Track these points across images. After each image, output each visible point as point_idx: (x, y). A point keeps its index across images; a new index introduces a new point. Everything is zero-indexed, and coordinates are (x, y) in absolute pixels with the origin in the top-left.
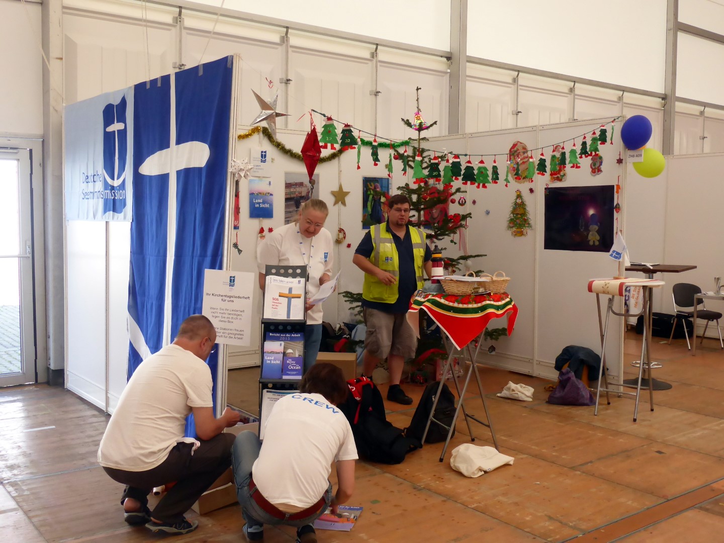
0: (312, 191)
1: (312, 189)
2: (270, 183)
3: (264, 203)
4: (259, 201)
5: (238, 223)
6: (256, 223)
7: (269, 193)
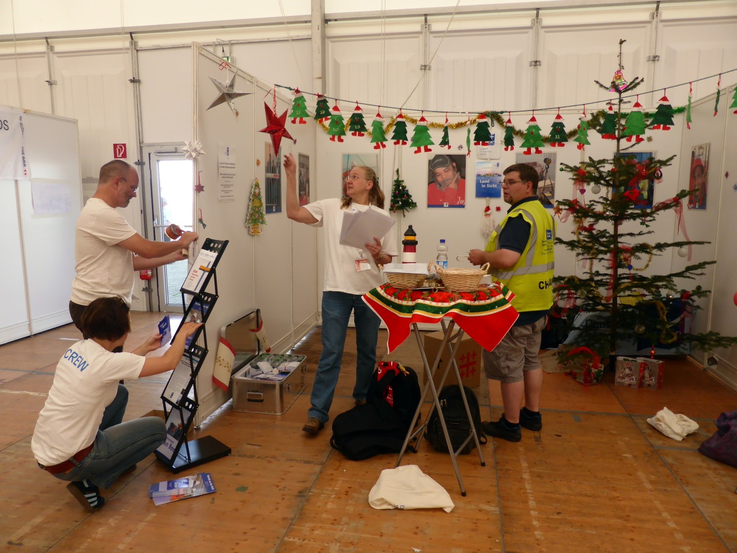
0: (547, 170)
1: (547, 169)
2: (498, 165)
3: (491, 183)
4: (486, 182)
5: (464, 202)
6: (483, 202)
7: (496, 174)
